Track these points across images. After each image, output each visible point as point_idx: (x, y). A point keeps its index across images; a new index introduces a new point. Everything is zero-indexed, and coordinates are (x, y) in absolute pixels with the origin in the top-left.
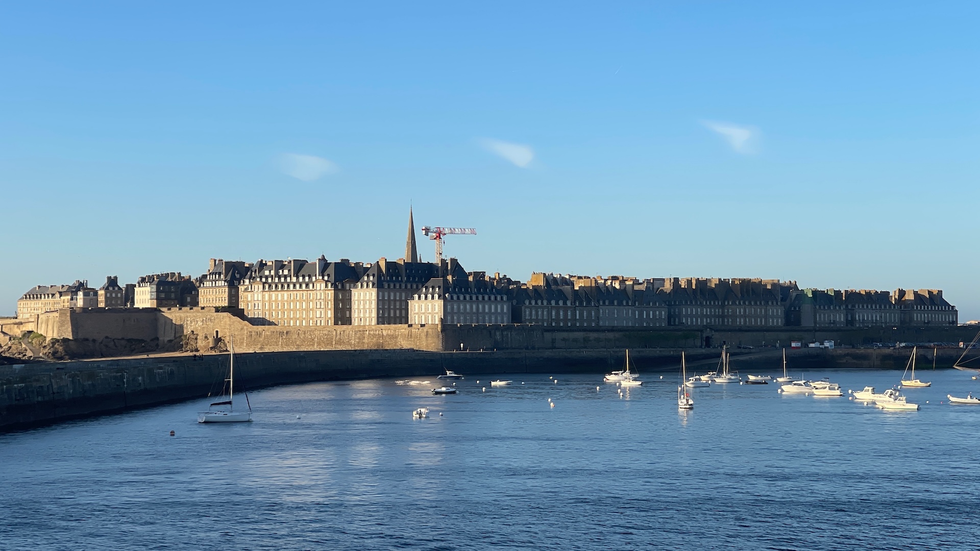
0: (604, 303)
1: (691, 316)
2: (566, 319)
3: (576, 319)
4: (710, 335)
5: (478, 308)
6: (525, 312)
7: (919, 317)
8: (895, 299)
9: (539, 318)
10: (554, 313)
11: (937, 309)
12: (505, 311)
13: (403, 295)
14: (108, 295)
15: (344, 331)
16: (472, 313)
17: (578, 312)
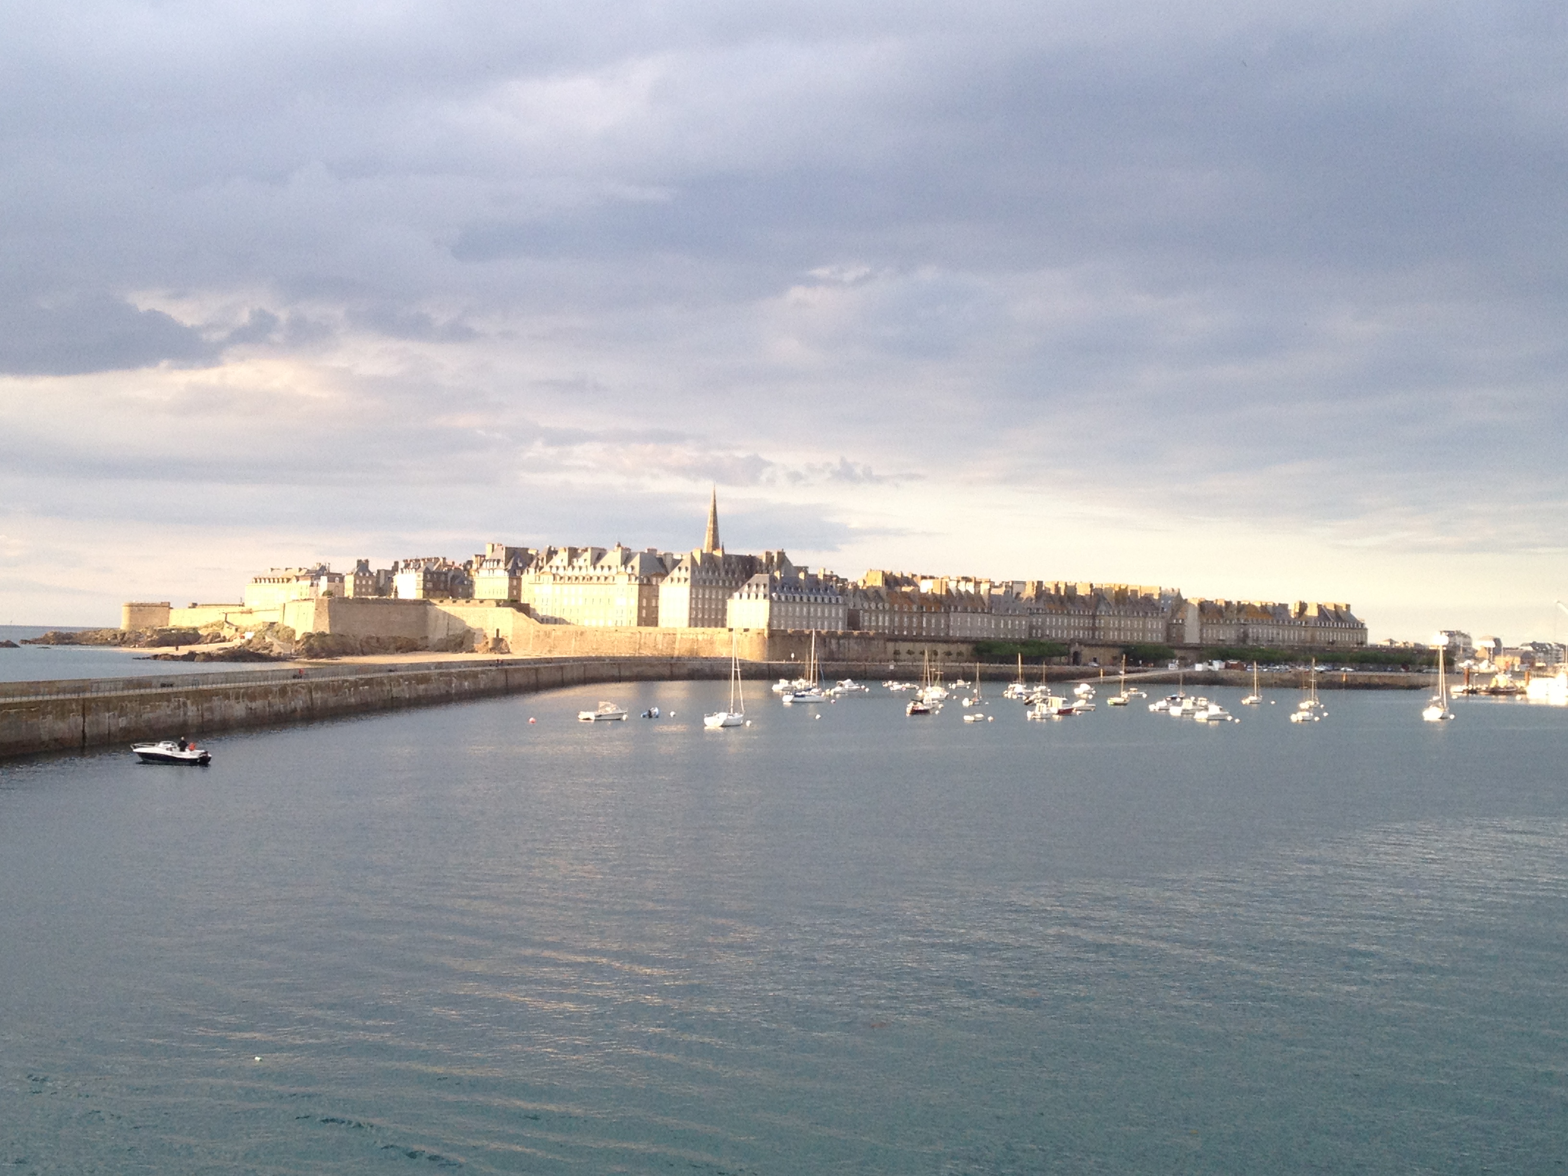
0: (956, 608)
1: (1057, 628)
2: (909, 628)
3: (922, 628)
4: (1078, 650)
5: (809, 612)
6: (863, 617)
7: (1324, 636)
8: (1295, 613)
9: (880, 624)
10: (896, 619)
11: (1344, 626)
12: (840, 615)
13: (720, 593)
14: (358, 582)
15: (650, 634)
16: (801, 617)
17: (925, 619)
